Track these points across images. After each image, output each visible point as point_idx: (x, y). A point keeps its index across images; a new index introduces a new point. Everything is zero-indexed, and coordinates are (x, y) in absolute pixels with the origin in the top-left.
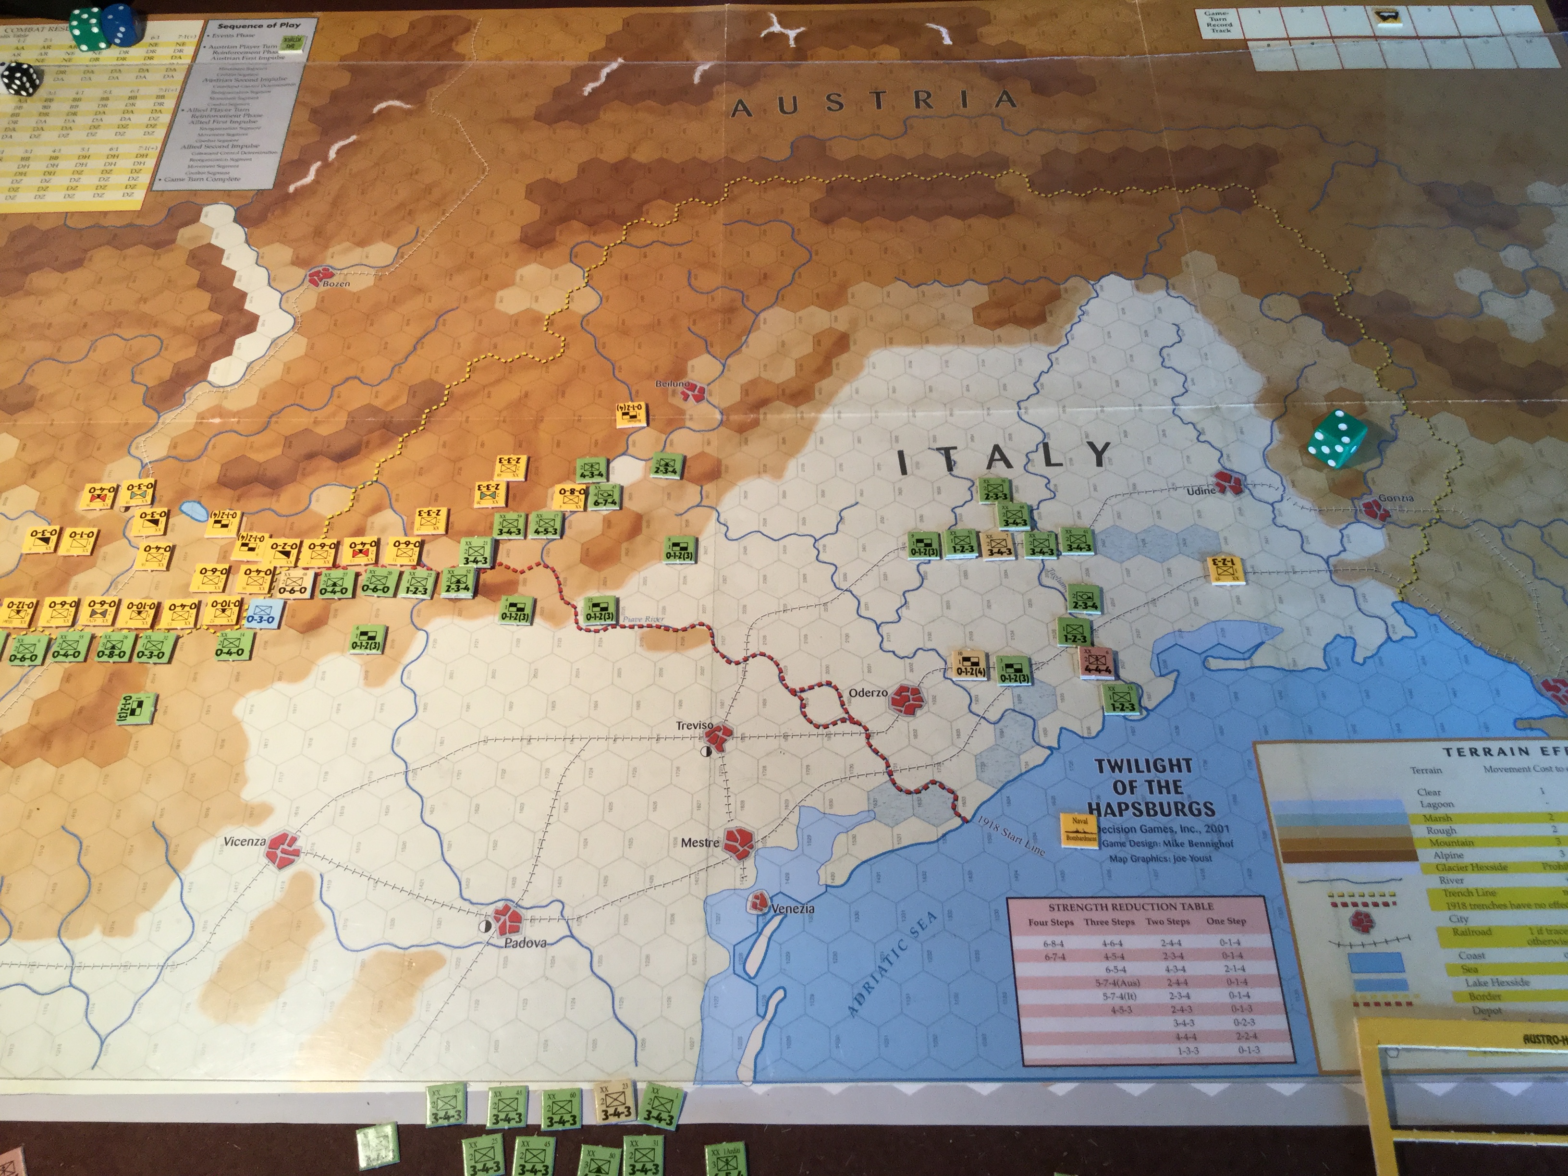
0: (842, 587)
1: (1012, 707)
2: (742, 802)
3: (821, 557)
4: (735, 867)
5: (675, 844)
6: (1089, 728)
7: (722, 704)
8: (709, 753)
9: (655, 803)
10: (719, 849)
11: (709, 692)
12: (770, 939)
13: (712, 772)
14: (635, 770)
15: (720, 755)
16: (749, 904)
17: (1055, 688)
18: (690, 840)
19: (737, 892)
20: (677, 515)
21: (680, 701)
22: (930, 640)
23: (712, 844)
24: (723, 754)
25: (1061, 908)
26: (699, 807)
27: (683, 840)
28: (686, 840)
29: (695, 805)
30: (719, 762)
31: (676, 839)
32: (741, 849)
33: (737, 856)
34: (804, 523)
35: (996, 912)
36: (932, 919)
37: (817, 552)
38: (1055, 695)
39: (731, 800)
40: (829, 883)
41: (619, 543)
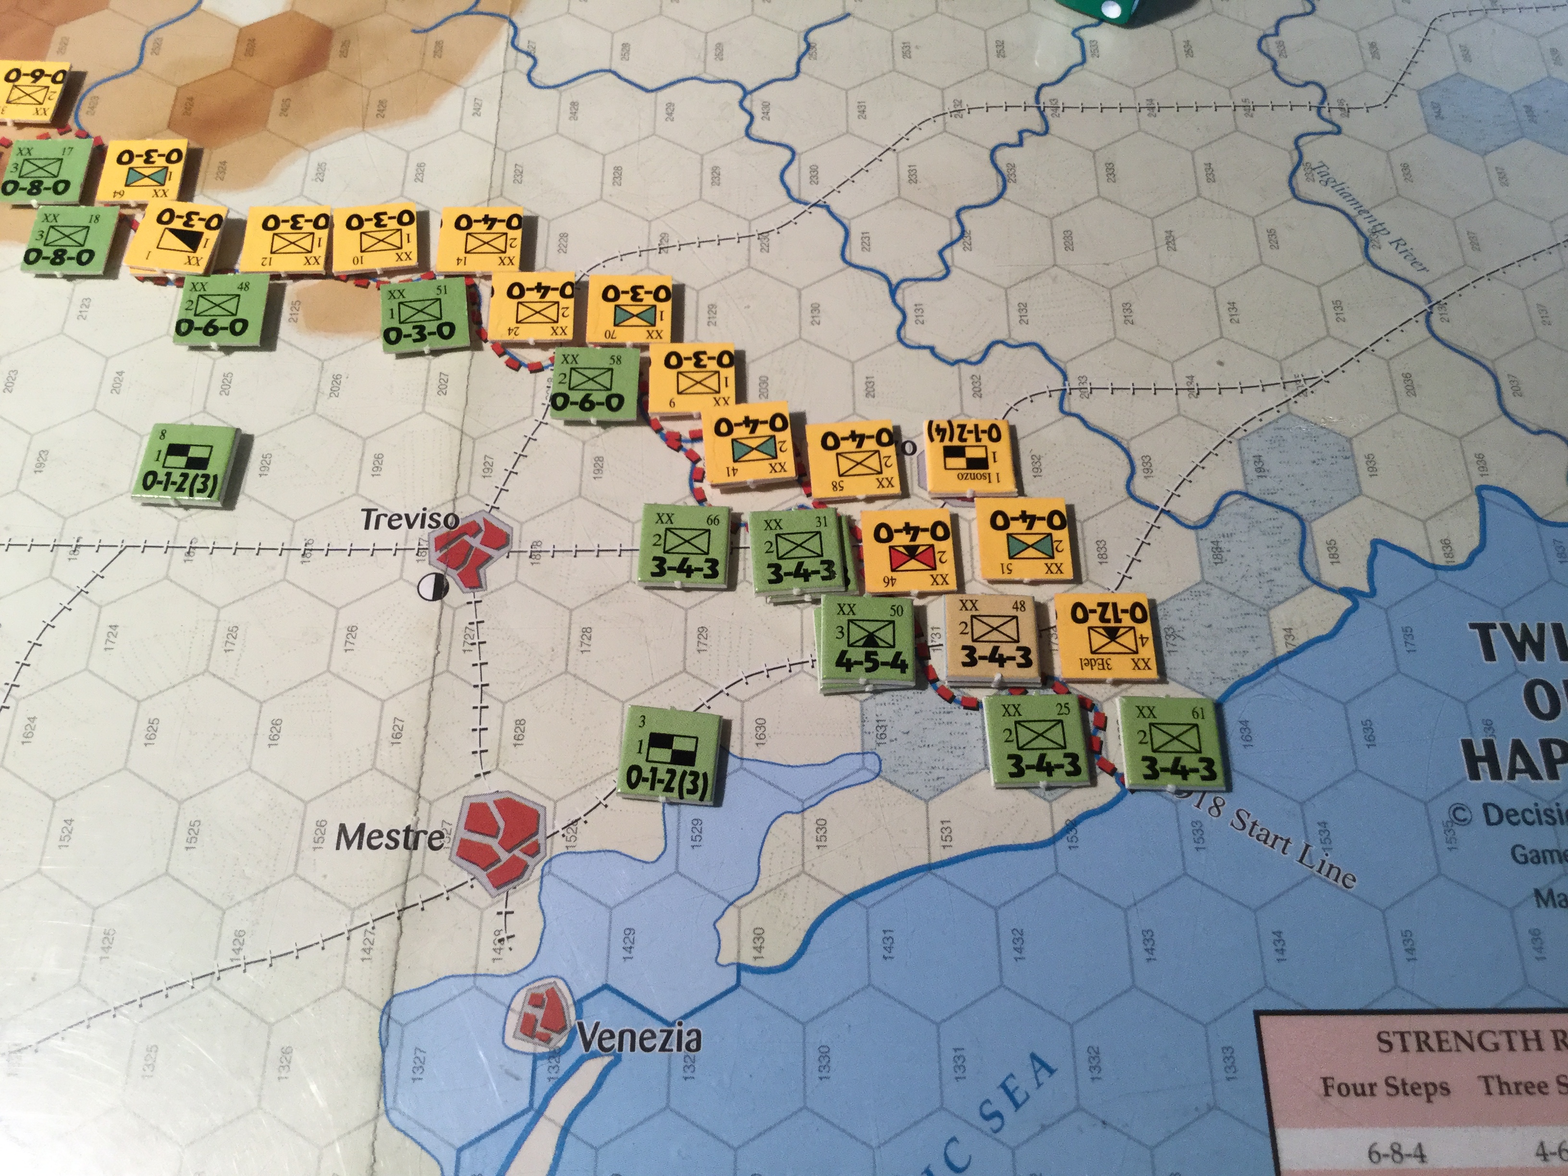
0: (805, 197)
1: (1240, 486)
2: (520, 723)
3: (755, 131)
4: (482, 910)
5: (319, 840)
6: (1446, 544)
7: (488, 467)
8: (440, 590)
9: (276, 724)
10: (443, 853)
11: (457, 434)
12: (565, 1130)
13: (445, 640)
14: (233, 632)
15: (470, 597)
16: (514, 1021)
17: (1350, 440)
18: (361, 828)
19: (480, 981)
20: (414, 31)
21: (378, 458)
22: (1023, 320)
23: (423, 839)
24: (479, 595)
25: (1411, 1042)
26: (397, 736)
27: (343, 829)
28: (351, 831)
29: (387, 731)
30: (467, 615)
31: (321, 825)
32: (504, 856)
33: (489, 876)
34: (719, 56)
35: (1229, 1053)
36: (1043, 1074)
37: (747, 118)
38: (1351, 456)
39: (490, 719)
40: (747, 959)
41: (268, 86)
